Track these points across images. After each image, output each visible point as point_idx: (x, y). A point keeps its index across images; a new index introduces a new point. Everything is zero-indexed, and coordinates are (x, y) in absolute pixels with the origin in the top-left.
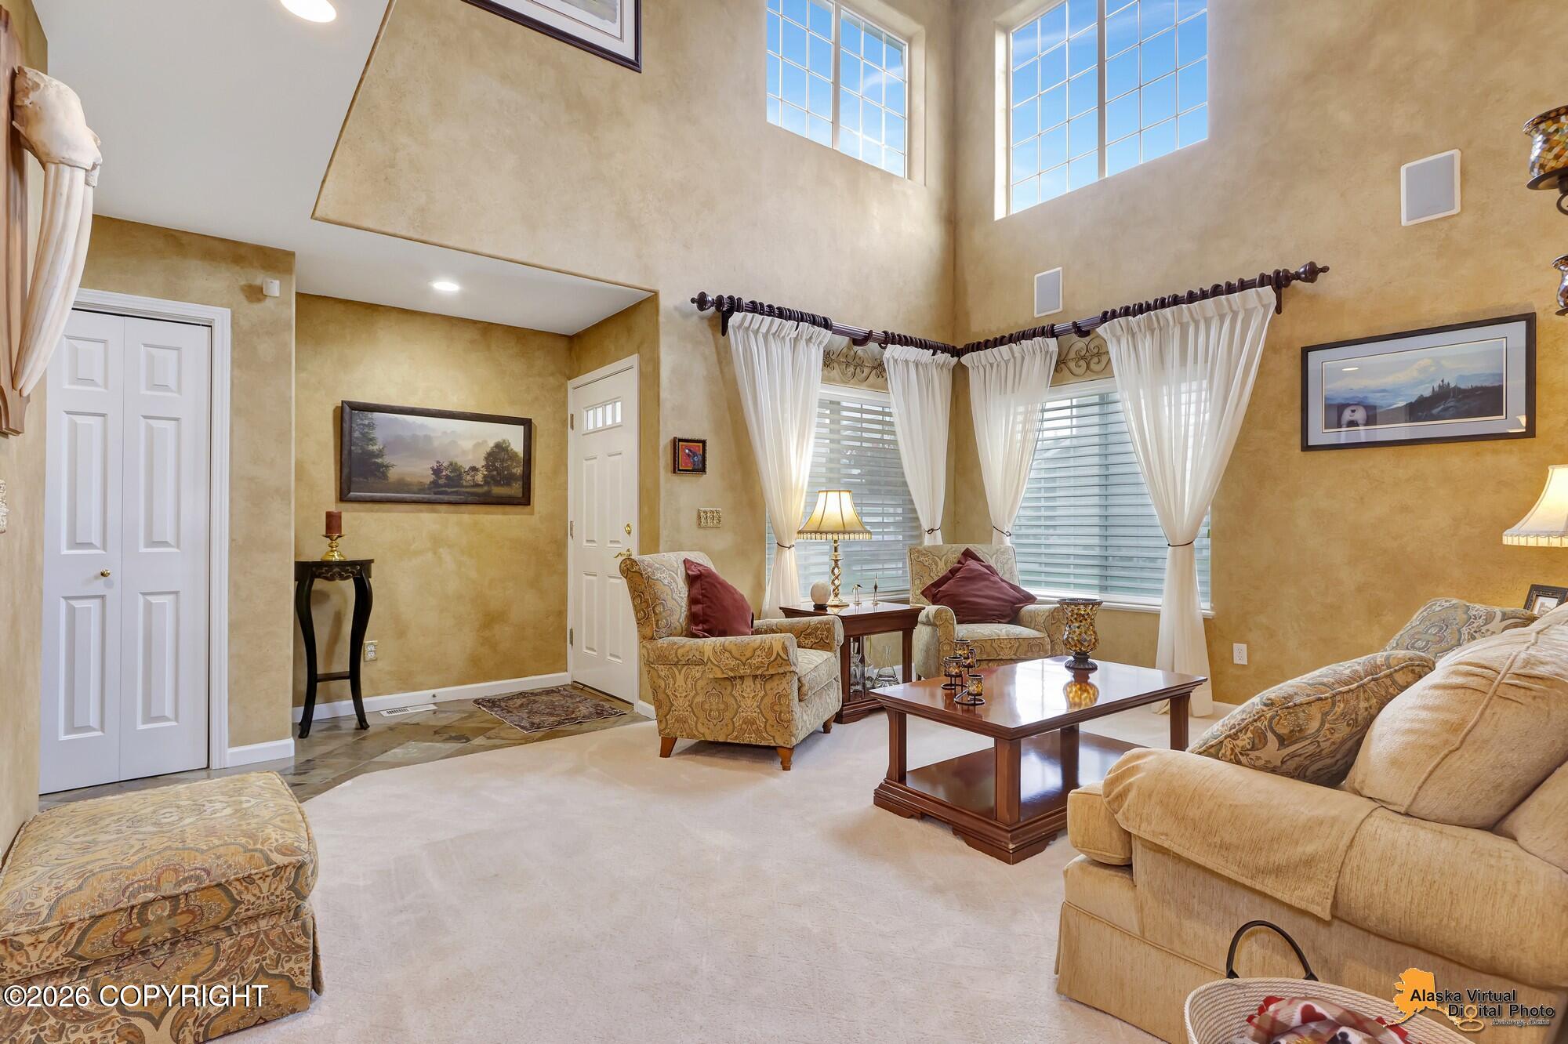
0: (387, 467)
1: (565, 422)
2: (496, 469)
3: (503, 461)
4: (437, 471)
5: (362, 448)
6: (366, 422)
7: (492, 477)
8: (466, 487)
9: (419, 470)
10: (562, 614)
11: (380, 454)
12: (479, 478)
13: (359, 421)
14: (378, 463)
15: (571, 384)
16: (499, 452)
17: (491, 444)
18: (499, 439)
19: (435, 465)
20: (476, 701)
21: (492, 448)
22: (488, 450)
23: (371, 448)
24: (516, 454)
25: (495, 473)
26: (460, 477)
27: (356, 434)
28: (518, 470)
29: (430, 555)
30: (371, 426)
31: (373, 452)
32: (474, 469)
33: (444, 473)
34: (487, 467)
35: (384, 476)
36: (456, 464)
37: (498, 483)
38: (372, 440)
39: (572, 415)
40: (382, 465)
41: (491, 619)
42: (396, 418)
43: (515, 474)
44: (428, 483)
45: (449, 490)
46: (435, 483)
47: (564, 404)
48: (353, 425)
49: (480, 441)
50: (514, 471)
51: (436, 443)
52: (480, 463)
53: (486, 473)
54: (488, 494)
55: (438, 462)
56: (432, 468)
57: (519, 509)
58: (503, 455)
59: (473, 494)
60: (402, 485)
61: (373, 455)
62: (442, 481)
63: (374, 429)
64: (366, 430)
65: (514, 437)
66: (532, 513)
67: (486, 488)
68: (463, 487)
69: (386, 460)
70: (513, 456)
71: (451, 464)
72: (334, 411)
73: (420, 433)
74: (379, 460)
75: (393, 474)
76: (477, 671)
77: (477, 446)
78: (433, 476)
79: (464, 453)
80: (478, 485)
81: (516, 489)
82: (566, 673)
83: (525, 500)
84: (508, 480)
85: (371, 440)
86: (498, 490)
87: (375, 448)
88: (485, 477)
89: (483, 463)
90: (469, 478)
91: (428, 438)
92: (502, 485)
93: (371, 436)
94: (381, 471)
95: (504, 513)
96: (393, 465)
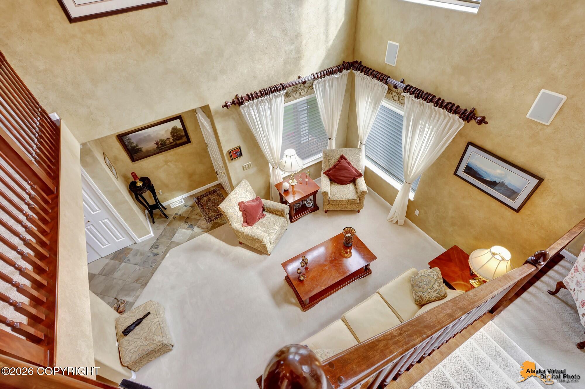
0: (141, 148)
2: (175, 136)
3: (177, 133)
4: (157, 144)
5: (130, 146)
6: (128, 139)
7: (176, 139)
8: (168, 145)
9: (151, 146)
10: (212, 167)
11: (137, 146)
12: (171, 141)
13: (125, 139)
14: (137, 149)
16: (174, 131)
17: (170, 129)
18: (172, 127)
21: (171, 130)
22: (170, 131)
23: (133, 145)
24: (180, 129)
25: (176, 137)
26: (165, 143)
27: (127, 143)
28: (183, 134)
29: (166, 166)
31: (134, 146)
32: (168, 139)
33: (159, 143)
34: (172, 136)
35: (142, 151)
36: (162, 139)
37: (178, 140)
41: (190, 176)
42: (136, 134)
44: (156, 148)
45: (163, 147)
46: (158, 147)
48: (124, 141)
49: (166, 130)
50: (182, 134)
51: (152, 136)
52: (169, 136)
53: (173, 138)
54: (176, 144)
55: (156, 141)
56: (155, 143)
57: (189, 144)
58: (176, 131)
59: (171, 146)
60: (148, 151)
61: (135, 147)
62: (160, 146)
63: (131, 140)
64: (129, 141)
65: (177, 124)
66: (193, 144)
67: (174, 143)
68: (167, 145)
69: (140, 146)
70: (180, 130)
71: (160, 140)
72: (116, 138)
73: (146, 135)
74: (138, 147)
75: (144, 149)
76: (192, 188)
77: (166, 131)
78: (156, 146)
79: (163, 135)
80: (171, 143)
81: (185, 139)
82: (218, 181)
83: (189, 141)
84: (181, 137)
85: (132, 143)
86: (178, 142)
88: (173, 139)
89: (171, 136)
90: (168, 142)
91: (149, 136)
92: (180, 140)
93: (131, 142)
94: (139, 150)
95: (183, 147)
96: (142, 147)
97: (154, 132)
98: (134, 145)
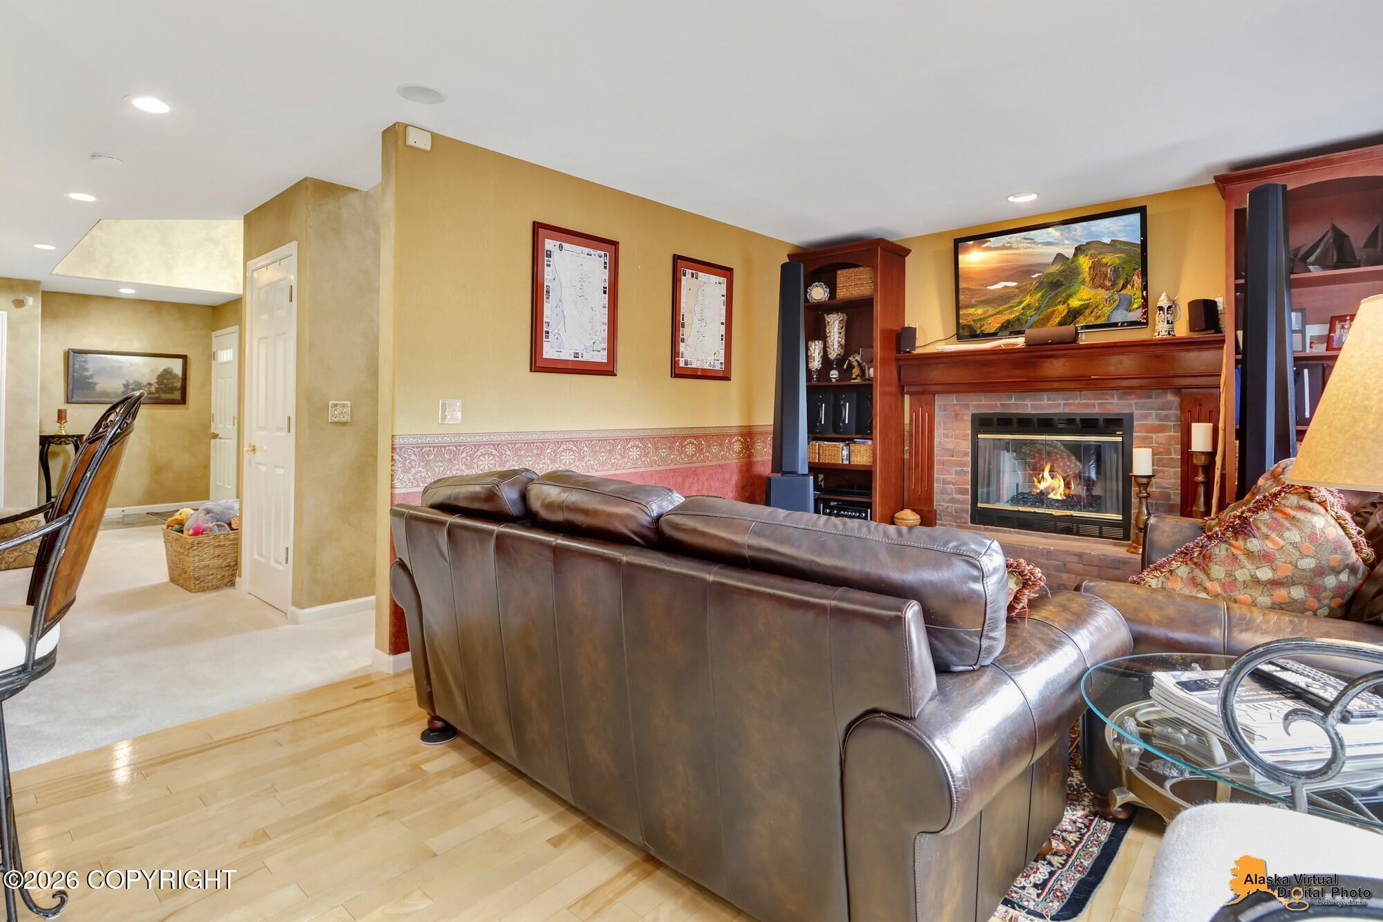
0: (95, 384)
1: (211, 356)
2: (164, 384)
3: (168, 379)
4: (126, 385)
5: (81, 373)
6: (82, 361)
7: (161, 389)
9: (115, 385)
11: (91, 377)
12: (153, 389)
13: (79, 359)
14: (89, 382)
15: (214, 334)
16: (166, 375)
17: (161, 370)
18: (165, 367)
19: (125, 383)
20: (148, 513)
21: (161, 372)
22: (159, 373)
23: (85, 374)
24: (177, 375)
25: (163, 386)
27: (77, 366)
28: (179, 384)
30: (86, 362)
32: (150, 384)
33: (130, 387)
34: (158, 383)
35: (94, 389)
36: (138, 382)
37: (165, 392)
38: (86, 370)
39: (214, 353)
40: (91, 383)
41: (159, 469)
42: (99, 357)
43: (176, 387)
44: (121, 392)
46: (125, 393)
47: (209, 345)
48: (76, 362)
49: (154, 368)
50: (176, 385)
51: (126, 370)
52: (154, 381)
53: (157, 386)
54: (159, 398)
55: (127, 381)
56: (123, 384)
57: (180, 406)
58: (169, 376)
60: (103, 394)
61: (87, 377)
62: (129, 392)
63: (88, 363)
64: (83, 364)
65: (176, 366)
66: (188, 409)
67: (157, 395)
69: (94, 380)
70: (175, 376)
71: (135, 382)
72: (63, 353)
73: (116, 364)
74: (89, 380)
75: (99, 388)
76: (150, 498)
77: (152, 371)
78: (124, 388)
79: (143, 375)
80: (152, 393)
81: (177, 395)
83: (183, 401)
84: (172, 390)
86: (164, 396)
87: (88, 374)
88: (157, 388)
89: (156, 381)
90: (146, 388)
91: (121, 368)
92: (169, 393)
93: (86, 367)
94: (91, 386)
95: (168, 409)
96: (98, 383)
97: (131, 365)
98: (87, 374)
